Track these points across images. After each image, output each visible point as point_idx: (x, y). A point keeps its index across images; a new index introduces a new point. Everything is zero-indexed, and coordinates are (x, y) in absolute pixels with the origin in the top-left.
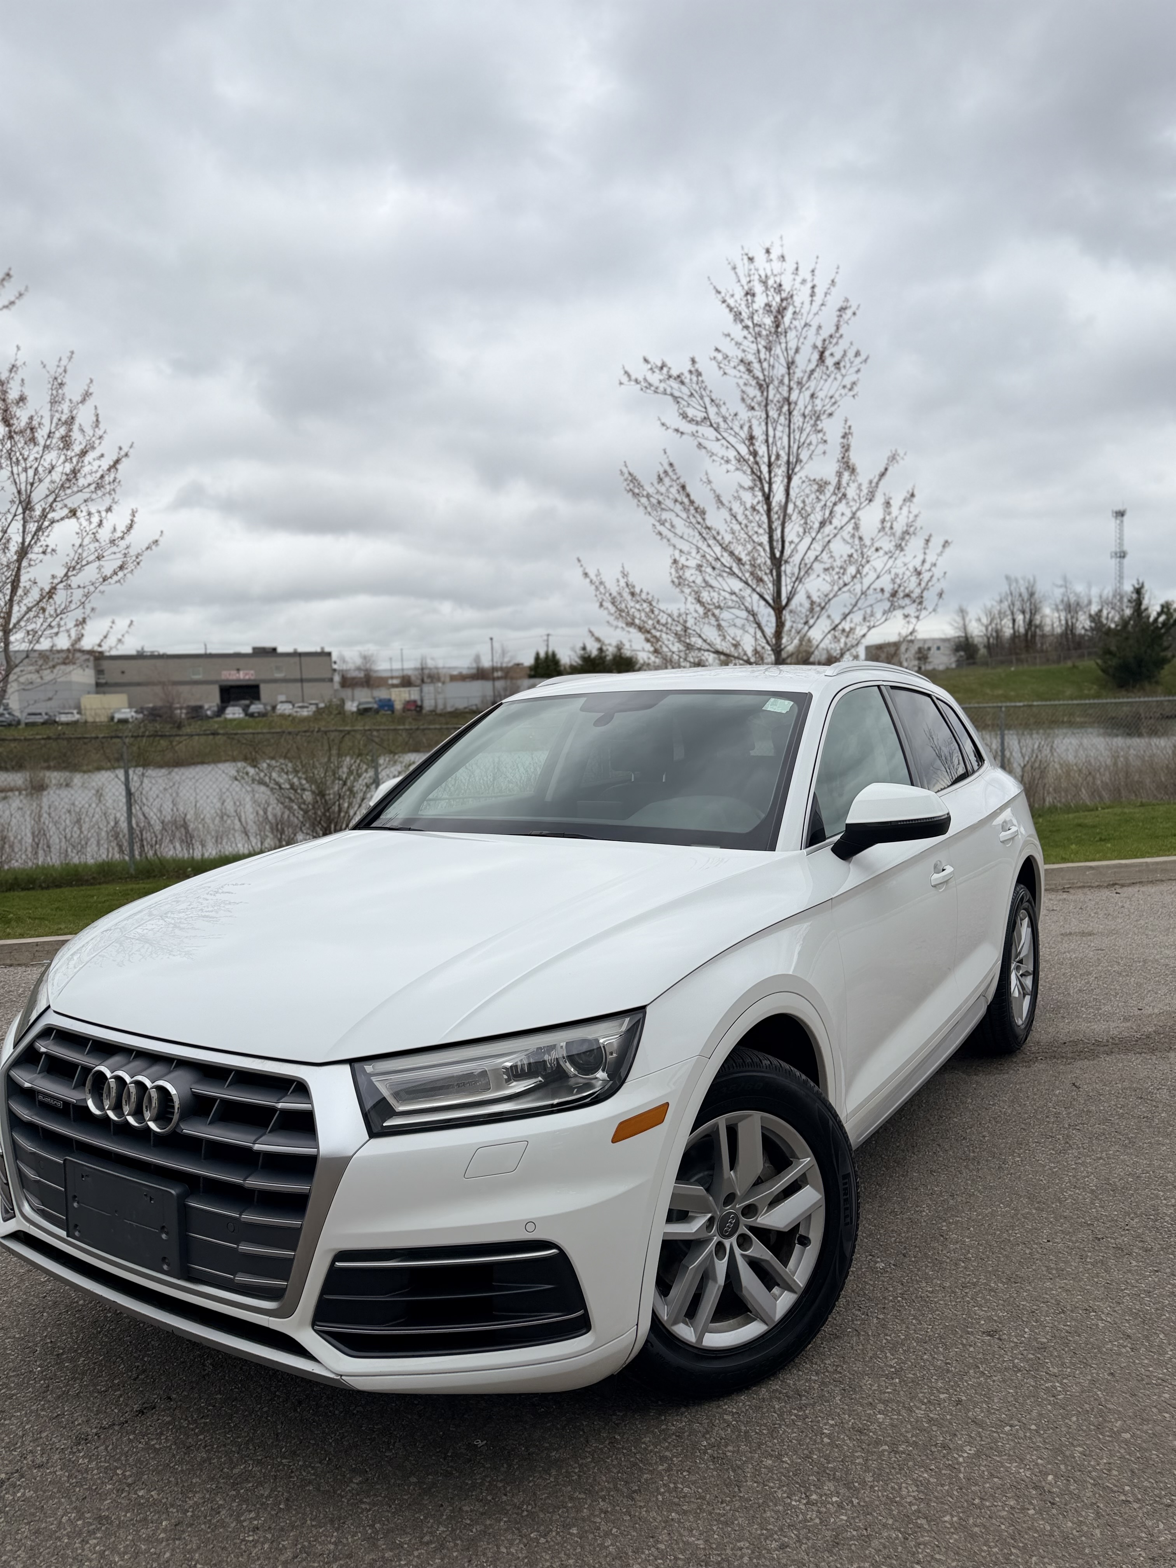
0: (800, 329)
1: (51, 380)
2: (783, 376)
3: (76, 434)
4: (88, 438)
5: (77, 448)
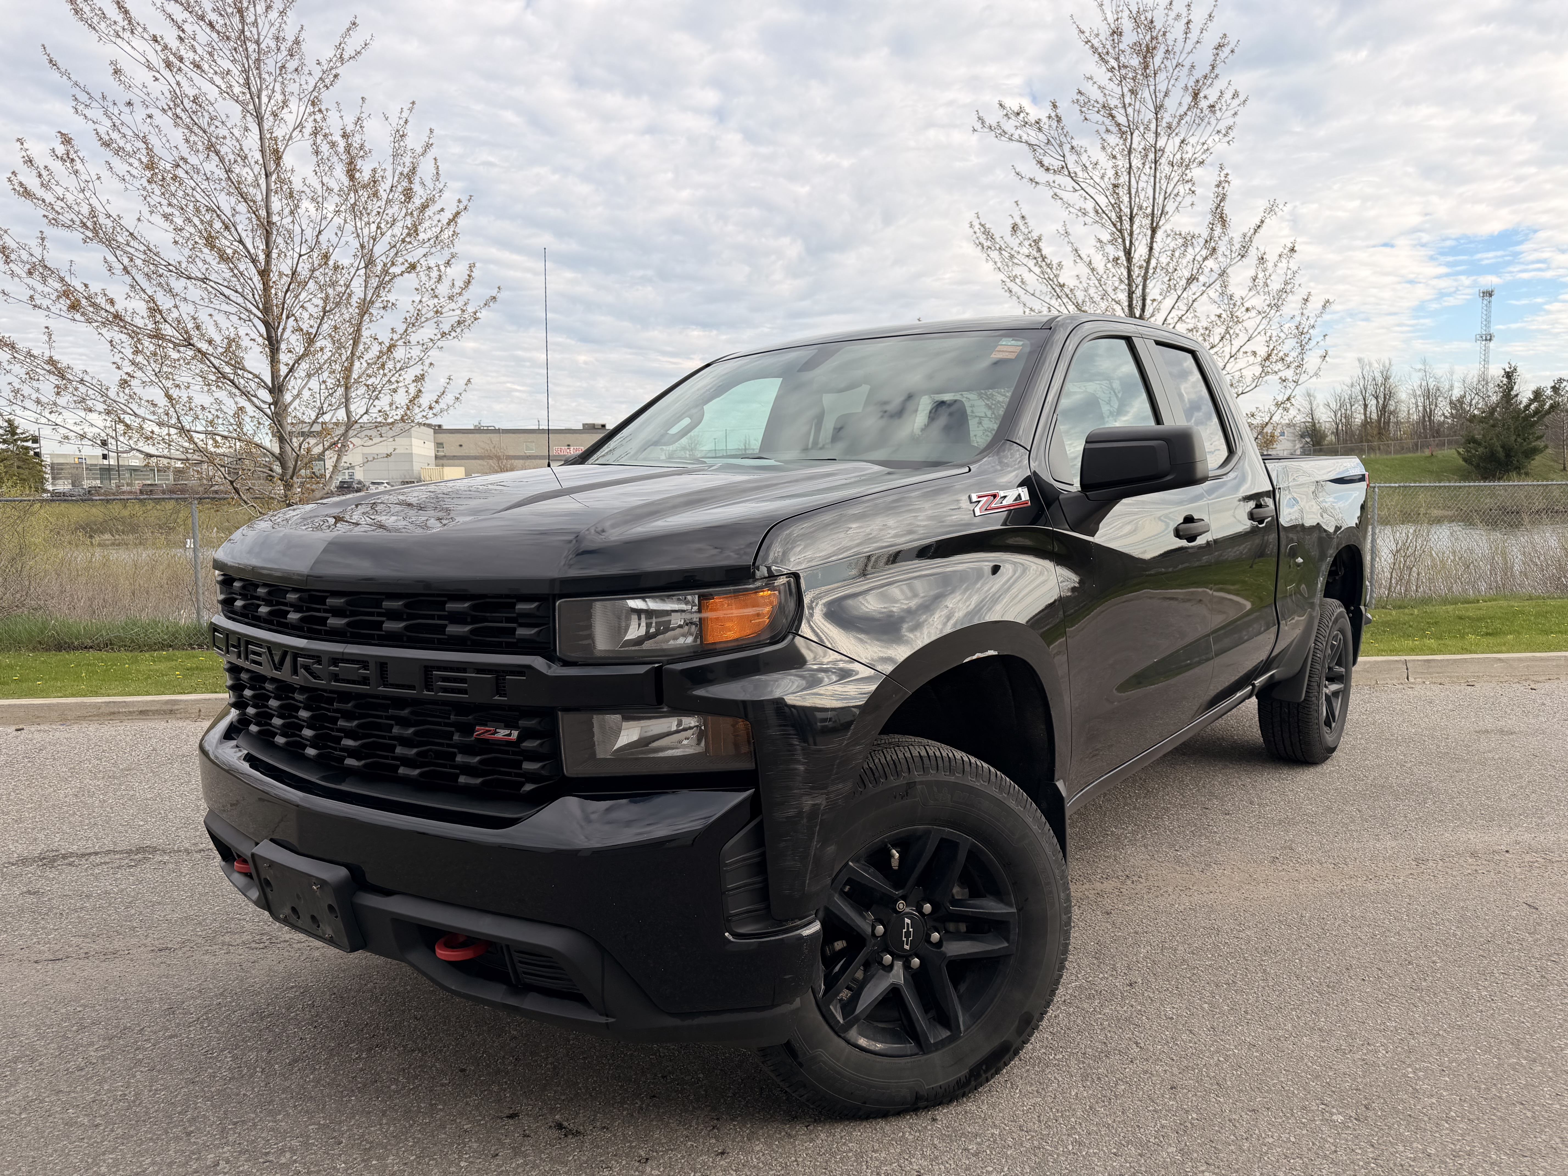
0: (1171, 71)
1: (393, 132)
2: (1150, 122)
3: (416, 187)
4: (429, 192)
5: (417, 201)
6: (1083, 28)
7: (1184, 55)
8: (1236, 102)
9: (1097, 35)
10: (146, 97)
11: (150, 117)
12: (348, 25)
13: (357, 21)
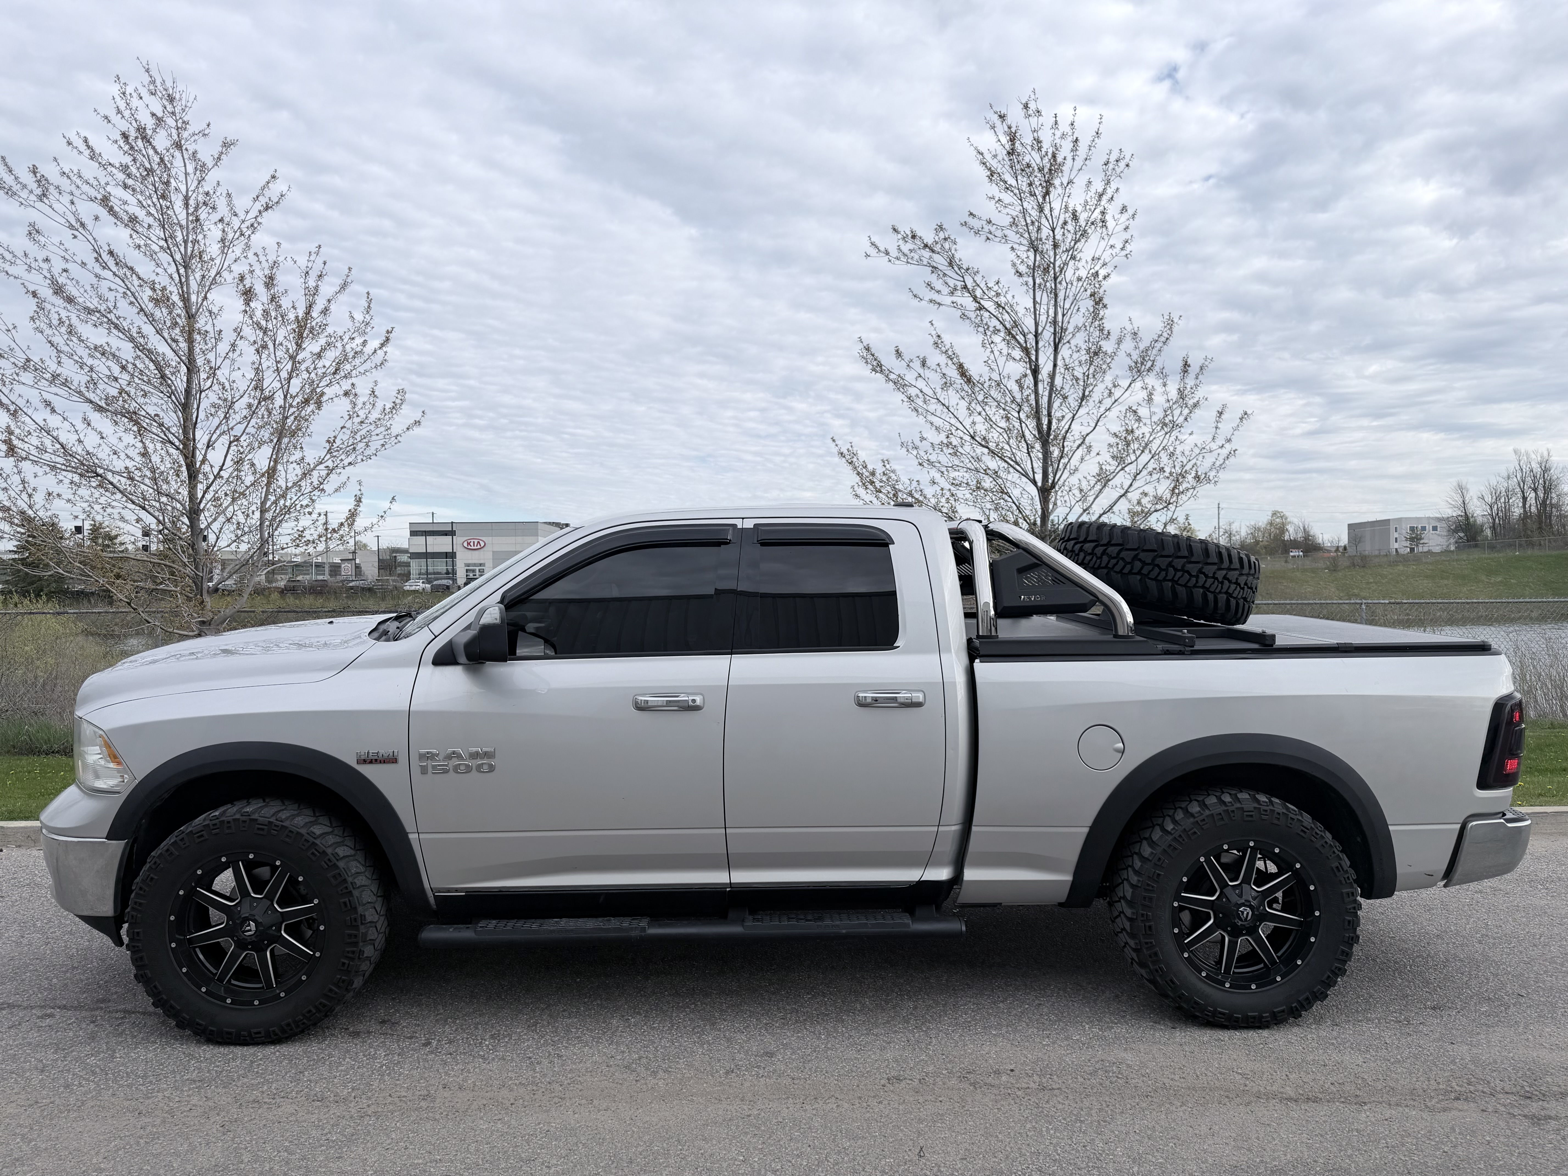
6: (981, 149)
7: (1074, 172)
8: (1125, 216)
9: (995, 156)
10: (63, 254)
11: (65, 271)
12: (268, 177)
13: (277, 175)
